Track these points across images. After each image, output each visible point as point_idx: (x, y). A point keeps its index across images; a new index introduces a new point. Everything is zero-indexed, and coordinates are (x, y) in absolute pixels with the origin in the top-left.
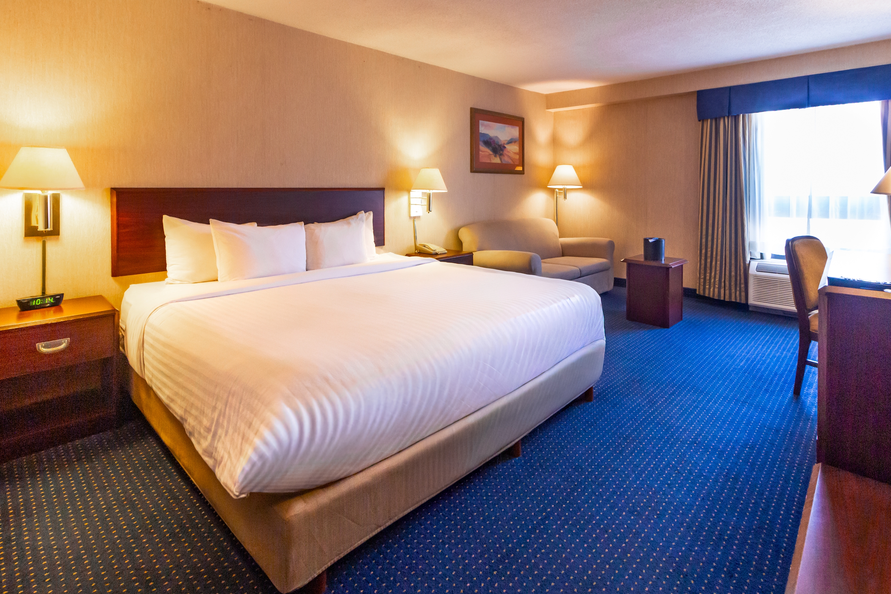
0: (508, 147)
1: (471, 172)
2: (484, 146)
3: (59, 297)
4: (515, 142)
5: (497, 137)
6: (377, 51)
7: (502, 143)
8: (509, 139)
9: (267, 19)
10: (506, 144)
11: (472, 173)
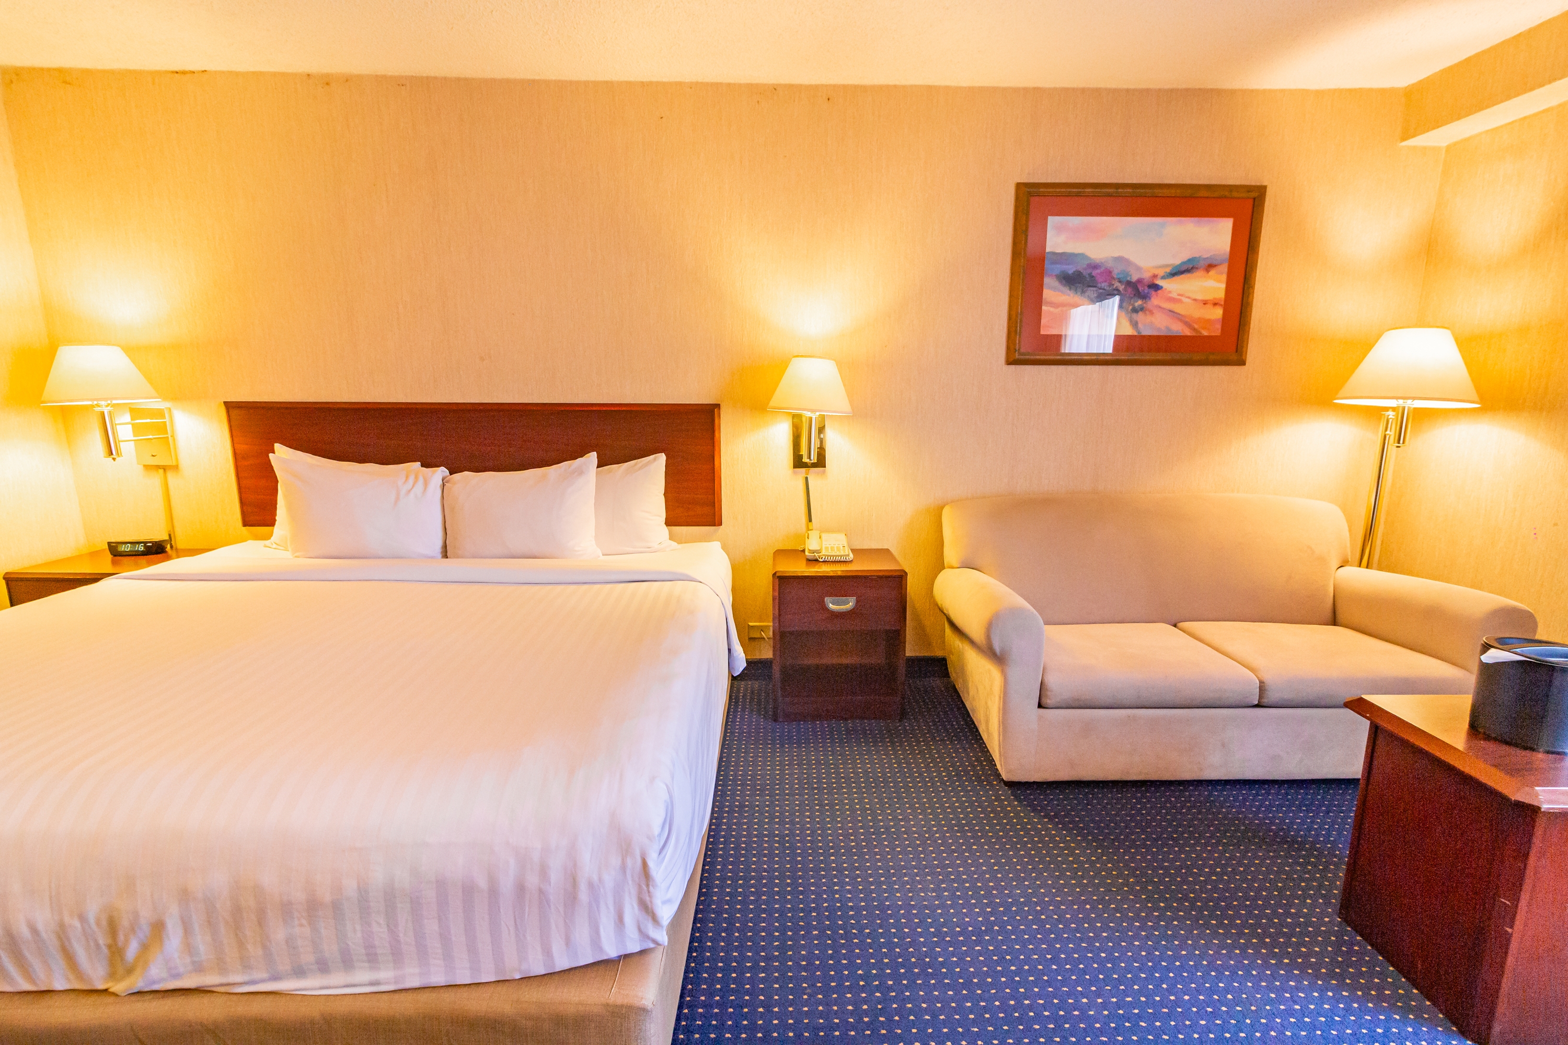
0: (1171, 286)
1: (1011, 362)
2: (1066, 289)
3: (151, 544)
4: (1210, 266)
5: (1120, 259)
6: (697, 83)
7: (1146, 276)
8: (1177, 261)
9: (433, 75)
10: (1163, 278)
11: (1013, 367)
